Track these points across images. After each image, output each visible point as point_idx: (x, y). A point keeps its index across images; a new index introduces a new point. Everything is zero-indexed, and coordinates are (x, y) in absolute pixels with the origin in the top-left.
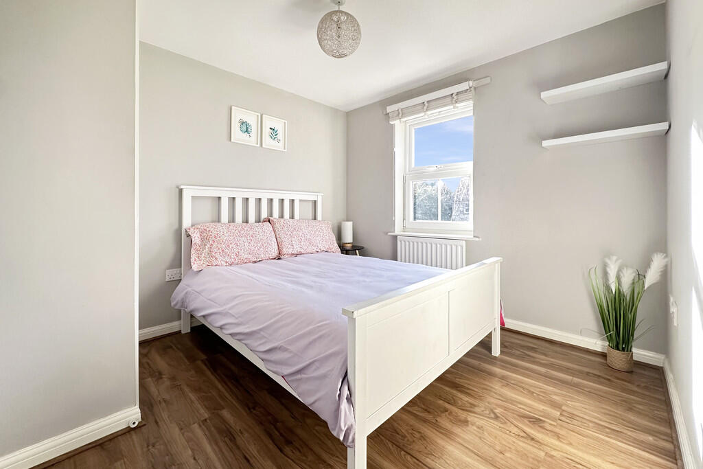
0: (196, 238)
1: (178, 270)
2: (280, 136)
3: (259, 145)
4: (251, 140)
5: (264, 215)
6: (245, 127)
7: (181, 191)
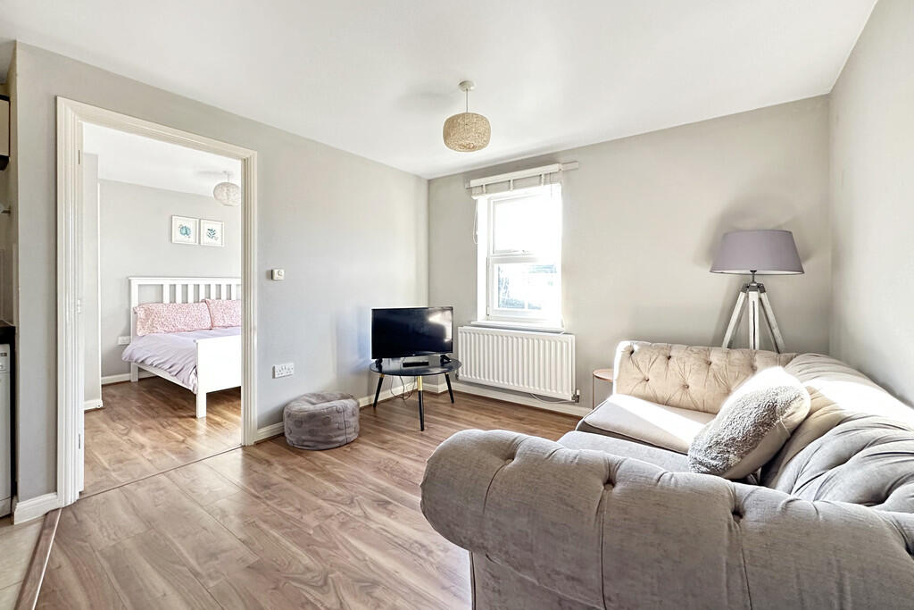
0: (141, 314)
1: (128, 337)
2: (218, 234)
3: (197, 243)
4: (191, 240)
5: (202, 296)
6: (185, 231)
7: (130, 281)
